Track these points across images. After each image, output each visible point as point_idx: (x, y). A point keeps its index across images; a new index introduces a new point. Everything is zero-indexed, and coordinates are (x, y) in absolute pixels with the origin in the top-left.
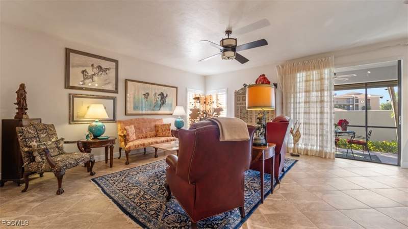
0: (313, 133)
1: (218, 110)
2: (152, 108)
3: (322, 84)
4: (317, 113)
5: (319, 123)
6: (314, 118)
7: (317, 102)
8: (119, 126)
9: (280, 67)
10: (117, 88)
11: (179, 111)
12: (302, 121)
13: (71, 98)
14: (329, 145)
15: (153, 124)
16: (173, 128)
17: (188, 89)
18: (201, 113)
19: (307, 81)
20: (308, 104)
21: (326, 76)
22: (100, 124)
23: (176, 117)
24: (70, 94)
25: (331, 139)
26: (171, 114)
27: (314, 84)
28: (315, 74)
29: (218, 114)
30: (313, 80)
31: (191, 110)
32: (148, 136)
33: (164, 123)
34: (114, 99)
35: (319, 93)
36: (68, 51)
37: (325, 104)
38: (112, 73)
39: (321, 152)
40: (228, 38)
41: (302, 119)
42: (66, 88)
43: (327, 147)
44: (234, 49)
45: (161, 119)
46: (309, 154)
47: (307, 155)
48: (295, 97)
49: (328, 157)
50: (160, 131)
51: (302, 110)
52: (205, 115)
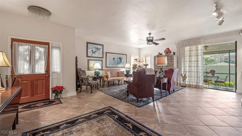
0: (193, 76)
1: (146, 65)
2: (116, 64)
3: (197, 53)
4: (195, 67)
5: (196, 71)
6: (194, 69)
7: (195, 61)
8: (104, 72)
9: (177, 44)
10: (103, 56)
11: (127, 65)
12: (187, 70)
13: (88, 61)
14: (201, 82)
15: (117, 71)
16: (125, 73)
17: (132, 55)
18: (138, 67)
19: (190, 51)
20: (190, 62)
21: (199, 49)
22: (98, 71)
23: (127, 68)
24: (88, 59)
25: (202, 79)
26: (124, 67)
27: (194, 53)
28: (194, 47)
29: (146, 67)
30: (193, 51)
31: (133, 65)
32: (115, 76)
33: (121, 71)
34: (102, 61)
35: (196, 57)
36: (88, 43)
37: (199, 62)
38: (101, 50)
39: (197, 85)
40: (150, 37)
41: (187, 69)
42: (87, 57)
43: (200, 83)
44: (152, 41)
45: (120, 69)
46: (191, 86)
47: (190, 87)
48: (184, 59)
49: (200, 88)
50: (120, 74)
51: (188, 65)
52: (139, 67)
